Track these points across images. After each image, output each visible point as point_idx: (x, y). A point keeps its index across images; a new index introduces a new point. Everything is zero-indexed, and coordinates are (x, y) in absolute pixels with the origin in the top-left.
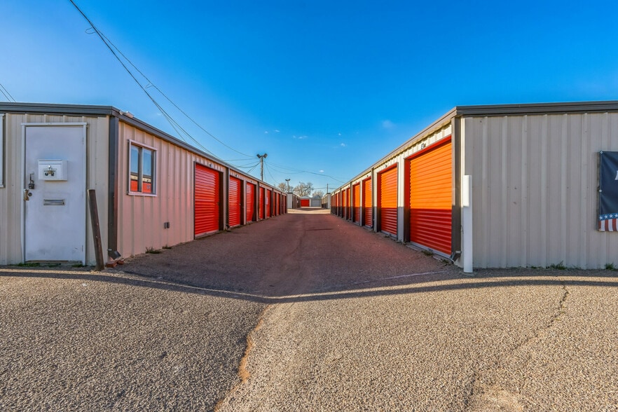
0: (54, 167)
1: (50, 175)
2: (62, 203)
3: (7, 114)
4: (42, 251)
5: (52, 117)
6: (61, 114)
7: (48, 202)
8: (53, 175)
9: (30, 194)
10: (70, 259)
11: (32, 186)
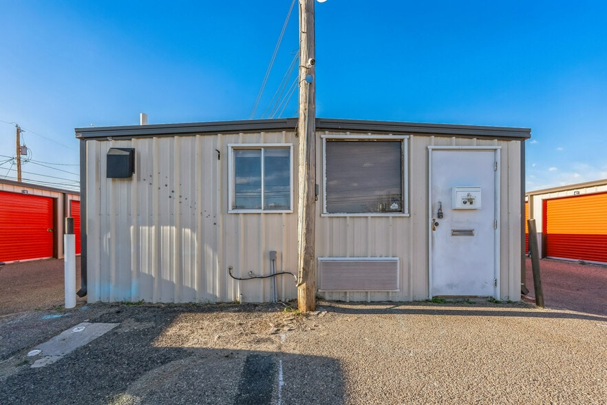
0: (473, 195)
1: (468, 203)
2: (469, 233)
3: (412, 136)
4: (450, 286)
5: (461, 140)
6: (470, 136)
7: (456, 233)
8: (471, 203)
9: (437, 224)
10: (479, 294)
11: (440, 215)
